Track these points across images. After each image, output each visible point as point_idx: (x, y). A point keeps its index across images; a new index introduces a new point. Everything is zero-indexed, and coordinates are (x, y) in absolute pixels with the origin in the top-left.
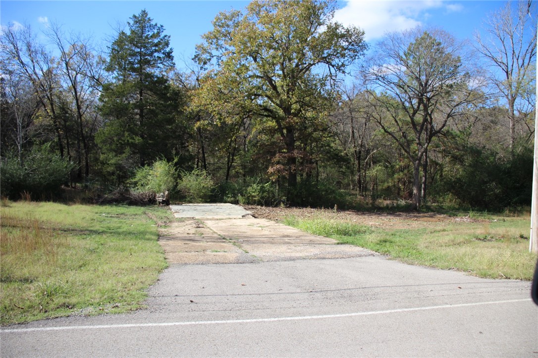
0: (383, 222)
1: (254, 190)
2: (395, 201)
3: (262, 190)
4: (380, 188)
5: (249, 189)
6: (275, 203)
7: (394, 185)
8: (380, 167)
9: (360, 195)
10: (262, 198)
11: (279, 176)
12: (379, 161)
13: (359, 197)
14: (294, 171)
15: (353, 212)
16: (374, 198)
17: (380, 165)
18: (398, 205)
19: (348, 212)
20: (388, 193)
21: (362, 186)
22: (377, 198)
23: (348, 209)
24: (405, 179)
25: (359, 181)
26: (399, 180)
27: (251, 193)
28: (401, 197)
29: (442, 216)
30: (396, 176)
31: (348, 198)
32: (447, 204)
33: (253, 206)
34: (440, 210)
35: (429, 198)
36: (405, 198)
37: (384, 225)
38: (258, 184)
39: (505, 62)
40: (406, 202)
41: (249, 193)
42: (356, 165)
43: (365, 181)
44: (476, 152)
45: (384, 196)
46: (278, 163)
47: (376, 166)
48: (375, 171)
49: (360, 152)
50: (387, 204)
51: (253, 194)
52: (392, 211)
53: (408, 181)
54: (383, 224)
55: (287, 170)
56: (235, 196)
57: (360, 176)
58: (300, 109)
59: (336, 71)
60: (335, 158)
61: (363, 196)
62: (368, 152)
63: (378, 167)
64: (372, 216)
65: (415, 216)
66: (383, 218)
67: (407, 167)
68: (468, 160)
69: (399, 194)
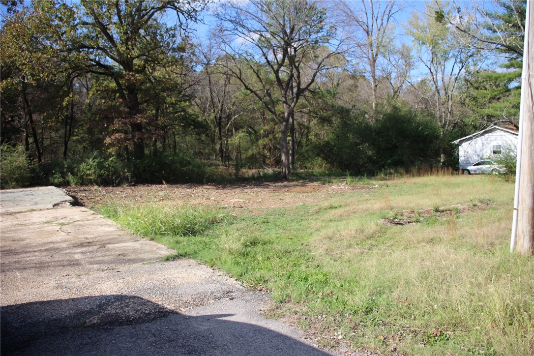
0: (249, 197)
1: (89, 167)
2: (261, 170)
3: (100, 166)
4: (243, 156)
5: (83, 166)
6: (117, 181)
7: (259, 153)
8: (243, 134)
9: (223, 165)
10: (100, 176)
11: (120, 147)
12: (242, 127)
13: (221, 167)
14: (137, 139)
15: (213, 185)
16: (238, 167)
17: (243, 132)
18: (265, 174)
19: (207, 187)
20: (253, 161)
21: (225, 155)
22: (242, 167)
23: (207, 184)
24: (270, 146)
25: (221, 150)
26: (264, 147)
27: (84, 170)
28: (267, 165)
29: (316, 184)
30: (261, 142)
31: (208, 170)
32: (317, 170)
33: (86, 188)
34: (310, 178)
35: (298, 164)
36: (271, 166)
37: (251, 202)
38: (94, 159)
39: (365, 21)
40: (273, 171)
41: (83, 171)
42: (217, 133)
43: (227, 149)
44: (344, 113)
45: (248, 164)
46: (118, 131)
47: (239, 133)
48: (238, 138)
49: (220, 118)
50: (253, 175)
51: (88, 172)
52: (259, 181)
53: (274, 147)
54: (249, 200)
55: (129, 140)
56: (63, 175)
57: (221, 144)
58: (144, 65)
59: (187, 20)
60: (192, 125)
61: (226, 166)
62: (229, 117)
63: (241, 134)
64: (235, 190)
65: (285, 186)
66: (249, 191)
67: (272, 132)
68: (336, 121)
69: (264, 162)
